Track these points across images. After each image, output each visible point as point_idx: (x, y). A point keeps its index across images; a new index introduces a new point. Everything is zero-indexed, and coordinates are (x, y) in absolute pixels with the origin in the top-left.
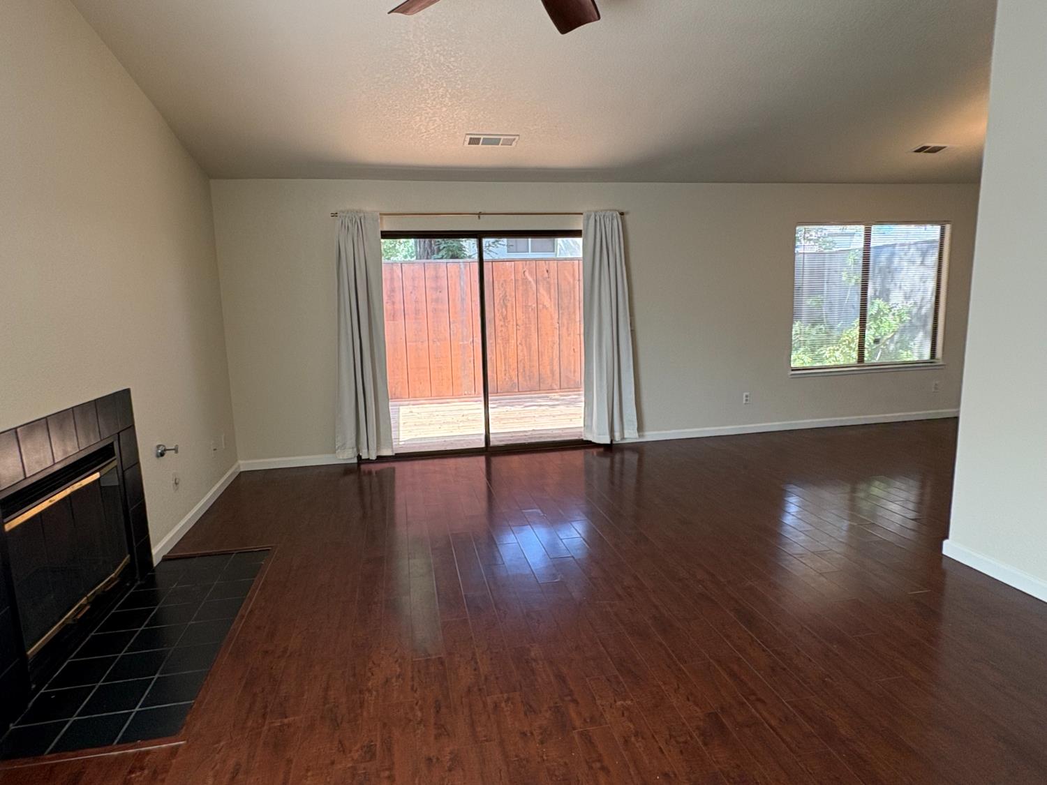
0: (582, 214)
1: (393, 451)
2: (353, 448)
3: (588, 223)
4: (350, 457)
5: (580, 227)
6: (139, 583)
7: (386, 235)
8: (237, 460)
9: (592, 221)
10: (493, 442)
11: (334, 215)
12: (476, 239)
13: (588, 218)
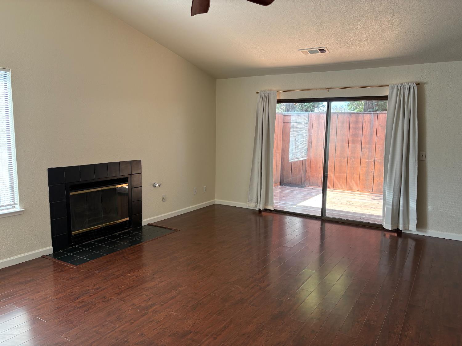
0: (388, 86)
1: (273, 208)
2: (255, 203)
3: (393, 91)
4: (253, 206)
5: (386, 93)
6: (132, 229)
7: (279, 101)
8: (215, 199)
9: (395, 90)
10: (328, 215)
11: (257, 93)
12: (327, 102)
13: (393, 88)
